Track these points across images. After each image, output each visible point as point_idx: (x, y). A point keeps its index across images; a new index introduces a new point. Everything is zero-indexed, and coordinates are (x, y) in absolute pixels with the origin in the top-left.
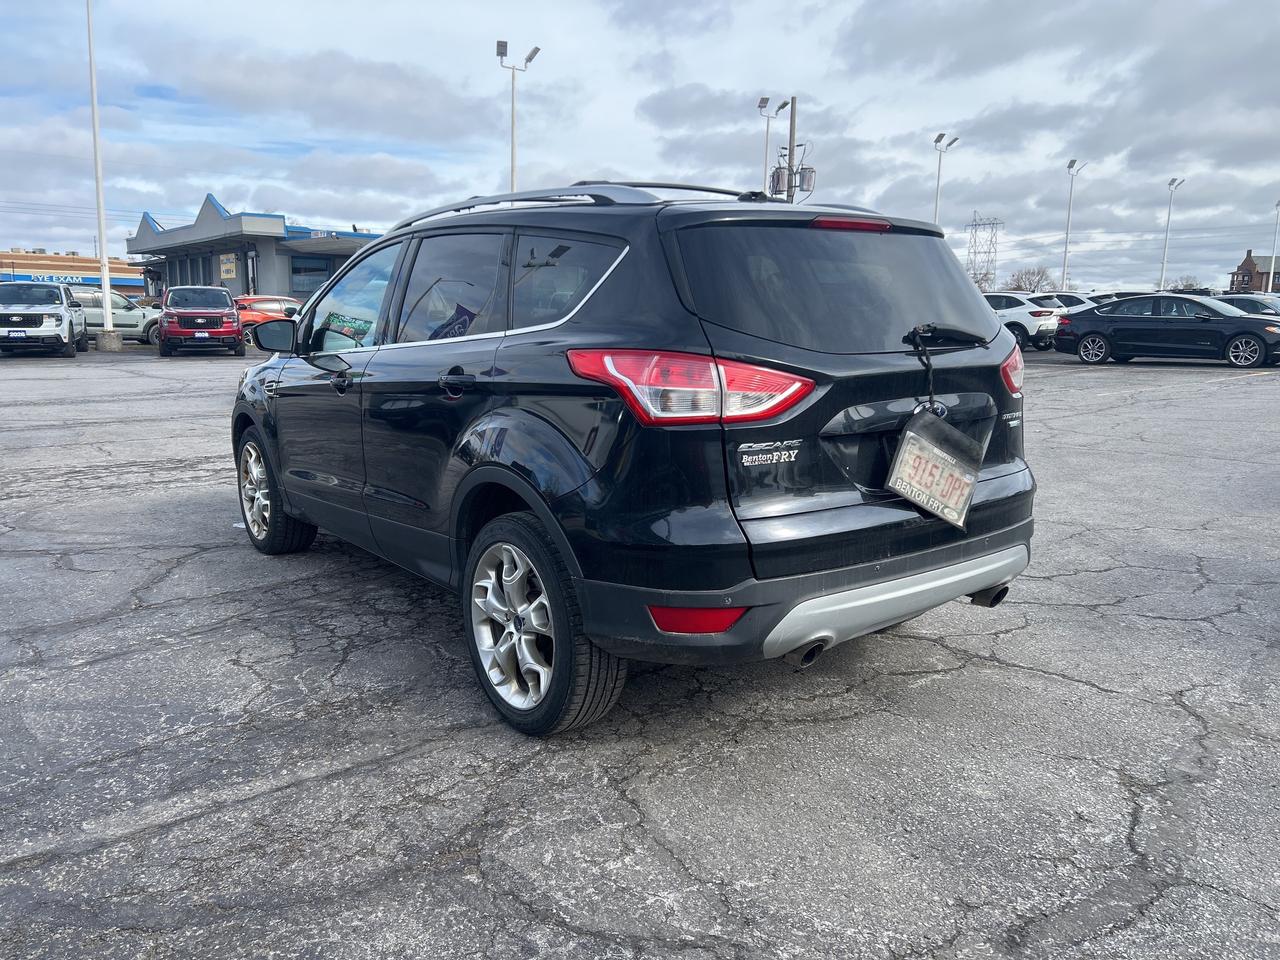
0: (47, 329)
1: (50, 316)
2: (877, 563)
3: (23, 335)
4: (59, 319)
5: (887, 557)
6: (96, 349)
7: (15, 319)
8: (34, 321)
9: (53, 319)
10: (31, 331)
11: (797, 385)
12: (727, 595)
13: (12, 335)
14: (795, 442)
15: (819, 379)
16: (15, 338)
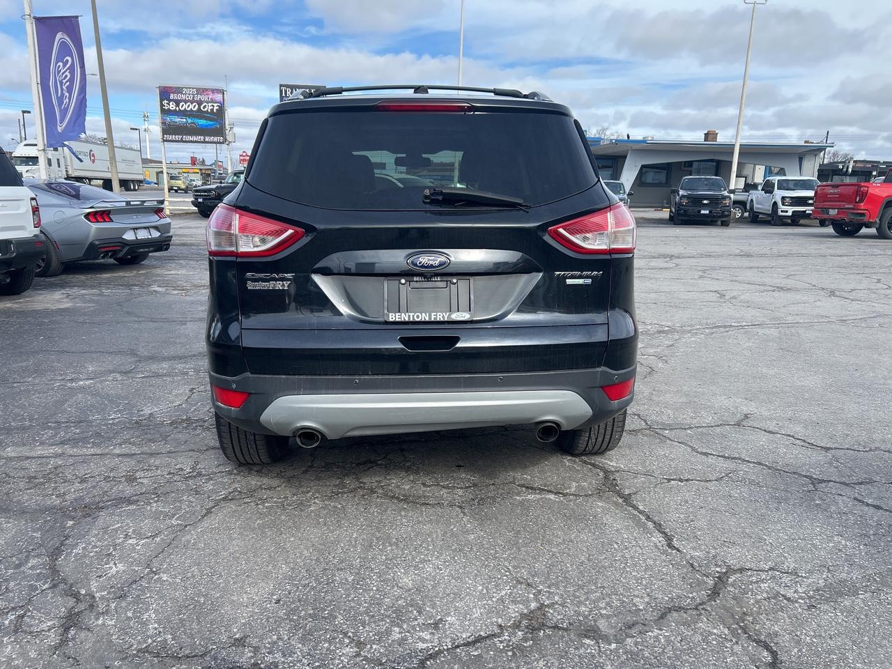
2: (357, 378)
5: (368, 374)
11: (290, 232)
12: (234, 382)
14: (289, 276)
15: (309, 229)
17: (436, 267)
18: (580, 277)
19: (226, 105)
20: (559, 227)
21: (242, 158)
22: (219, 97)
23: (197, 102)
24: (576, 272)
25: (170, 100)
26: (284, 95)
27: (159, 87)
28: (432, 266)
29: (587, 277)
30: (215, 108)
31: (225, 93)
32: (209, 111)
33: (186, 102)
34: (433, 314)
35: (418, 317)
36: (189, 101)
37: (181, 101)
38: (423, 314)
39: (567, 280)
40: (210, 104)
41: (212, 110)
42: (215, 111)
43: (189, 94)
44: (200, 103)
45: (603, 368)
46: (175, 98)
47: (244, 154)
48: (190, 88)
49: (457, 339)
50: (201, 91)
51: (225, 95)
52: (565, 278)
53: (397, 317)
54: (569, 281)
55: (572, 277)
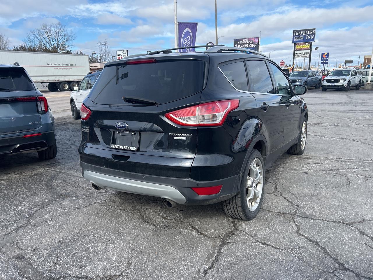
0: (341, 83)
1: (342, 79)
2: (101, 168)
3: (333, 85)
4: (345, 80)
6: (363, 89)
7: (332, 80)
8: (337, 81)
9: (343, 80)
10: (336, 84)
11: (88, 112)
13: (331, 85)
16: (331, 86)
17: (123, 128)
18: (180, 136)
19: (259, 44)
20: (171, 114)
21: (281, 63)
22: (257, 41)
23: (248, 44)
24: (179, 134)
25: (238, 44)
26: (295, 35)
27: (235, 40)
28: (122, 127)
29: (184, 136)
30: (255, 45)
31: (260, 39)
32: (252, 47)
33: (244, 44)
34: (124, 146)
35: (120, 147)
36: (245, 44)
37: (242, 44)
38: (122, 146)
39: (174, 137)
40: (253, 44)
41: (254, 46)
42: (255, 47)
43: (245, 41)
44: (249, 44)
45: (189, 179)
46: (240, 43)
47: (282, 62)
48: (246, 39)
49: (129, 157)
50: (250, 39)
51: (259, 40)
52: (173, 136)
53: (114, 146)
54: (175, 138)
55: (177, 136)
